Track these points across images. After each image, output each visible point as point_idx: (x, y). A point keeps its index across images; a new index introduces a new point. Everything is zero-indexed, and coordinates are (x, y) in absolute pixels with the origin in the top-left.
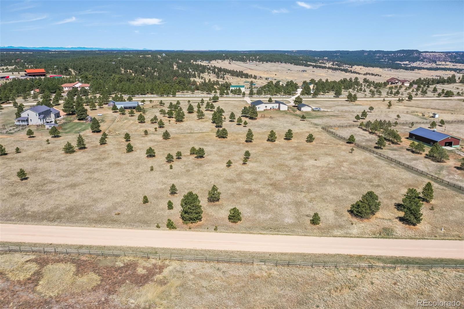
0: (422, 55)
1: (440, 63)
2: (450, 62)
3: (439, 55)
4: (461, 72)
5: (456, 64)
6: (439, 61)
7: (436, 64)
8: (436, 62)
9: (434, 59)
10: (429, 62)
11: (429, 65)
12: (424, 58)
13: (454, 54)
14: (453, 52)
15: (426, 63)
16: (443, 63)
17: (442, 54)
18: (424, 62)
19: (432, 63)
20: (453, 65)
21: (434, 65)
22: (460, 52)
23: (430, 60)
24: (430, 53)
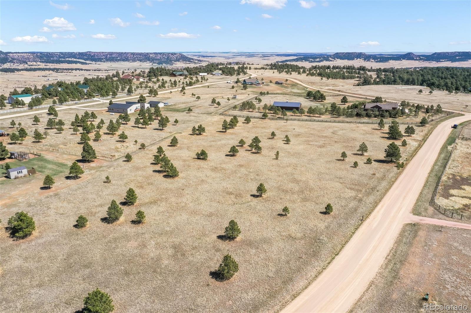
0: (9, 56)
1: (31, 64)
2: (40, 62)
3: (27, 55)
4: (59, 71)
5: (47, 64)
6: (29, 61)
7: (28, 65)
8: (27, 63)
9: (23, 60)
10: (20, 63)
11: (21, 66)
12: (14, 59)
13: (39, 54)
14: (38, 53)
15: (17, 64)
16: (35, 63)
17: (30, 54)
18: (15, 63)
19: (23, 64)
20: (45, 65)
21: (26, 66)
22: (44, 53)
23: (20, 61)
24: (17, 54)
